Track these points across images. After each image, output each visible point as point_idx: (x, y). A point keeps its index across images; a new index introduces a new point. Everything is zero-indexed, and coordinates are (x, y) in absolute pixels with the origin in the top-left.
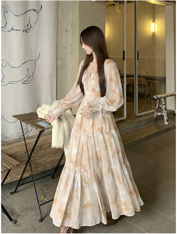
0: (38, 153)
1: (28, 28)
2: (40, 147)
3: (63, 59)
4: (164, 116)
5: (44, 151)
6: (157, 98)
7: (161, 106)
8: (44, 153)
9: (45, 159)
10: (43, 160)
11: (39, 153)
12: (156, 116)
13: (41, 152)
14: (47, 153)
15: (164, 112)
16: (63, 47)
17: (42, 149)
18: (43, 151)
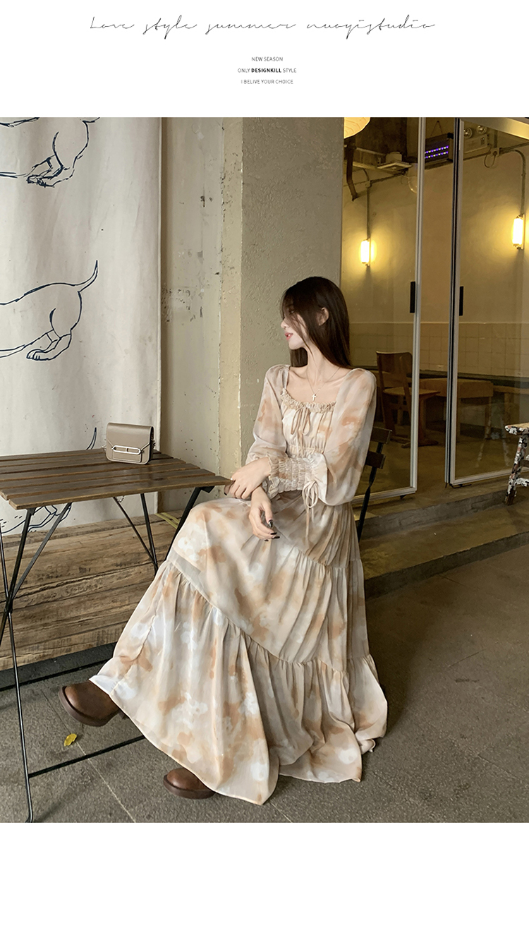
0: (74, 586)
1: (49, 171)
2: (82, 566)
3: (189, 292)
5: (97, 581)
6: (519, 432)
8: (96, 586)
10: (91, 610)
11: (77, 588)
12: (513, 487)
13: (86, 583)
14: (109, 587)
16: (189, 253)
17: (88, 573)
18: (93, 582)
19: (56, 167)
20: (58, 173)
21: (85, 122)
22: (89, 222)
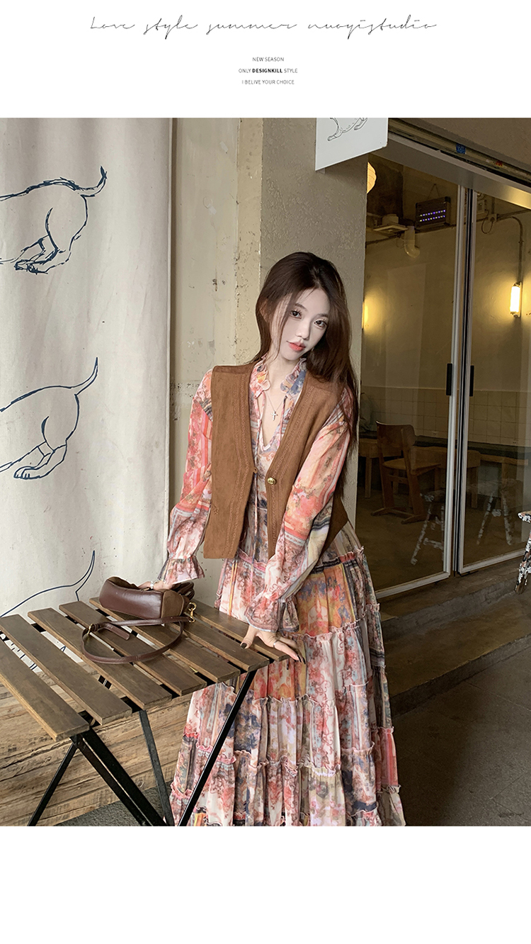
1: (41, 255)
16: (200, 343)
19: (49, 249)
20: (52, 257)
21: (83, 196)
22: (88, 312)
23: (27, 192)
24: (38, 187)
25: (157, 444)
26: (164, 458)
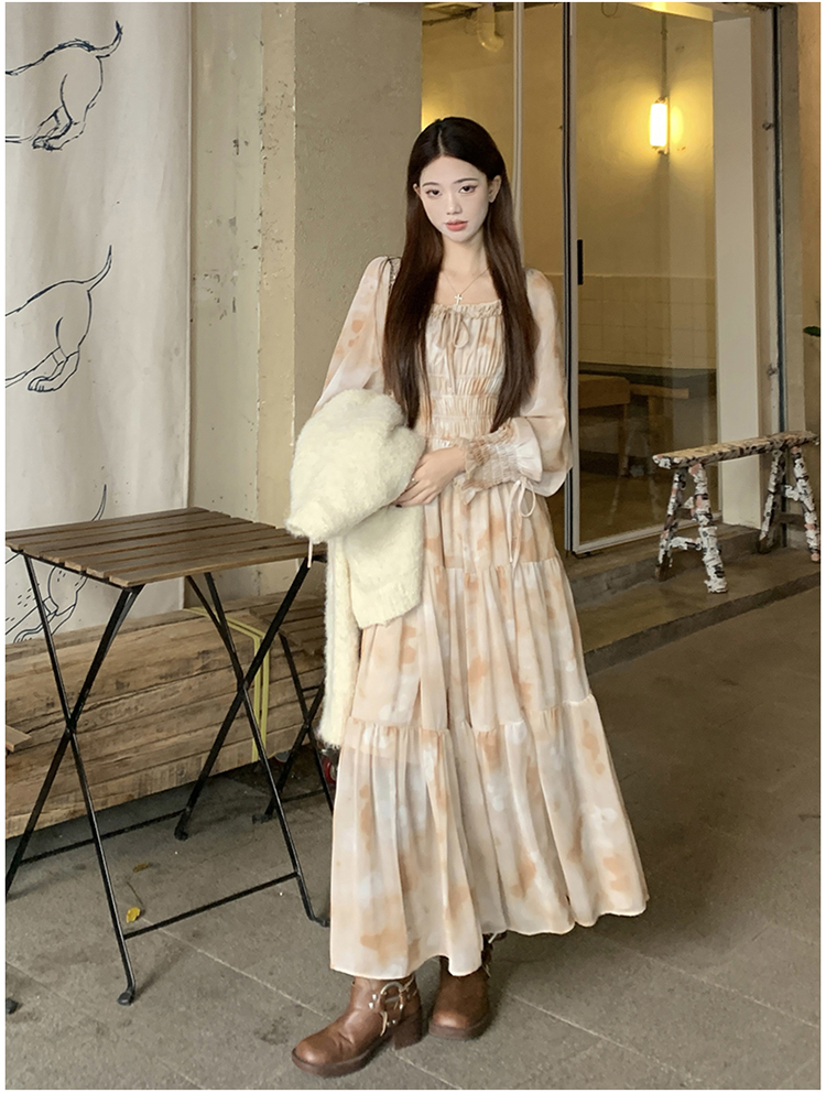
0: (110, 708)
1: (56, 129)
2: (120, 680)
3: (218, 276)
4: (704, 550)
5: (138, 700)
6: (673, 464)
7: (689, 504)
8: (136, 708)
9: (141, 741)
10: (131, 744)
11: (113, 711)
12: (666, 552)
13: (124, 704)
14: (152, 710)
15: (705, 534)
16: (218, 221)
17: (126, 689)
18: (131, 702)
19: (64, 121)
20: (66, 131)
21: (98, 57)
22: (102, 192)
23: (43, 59)
24: (53, 52)
25: (177, 351)
26: (185, 368)
